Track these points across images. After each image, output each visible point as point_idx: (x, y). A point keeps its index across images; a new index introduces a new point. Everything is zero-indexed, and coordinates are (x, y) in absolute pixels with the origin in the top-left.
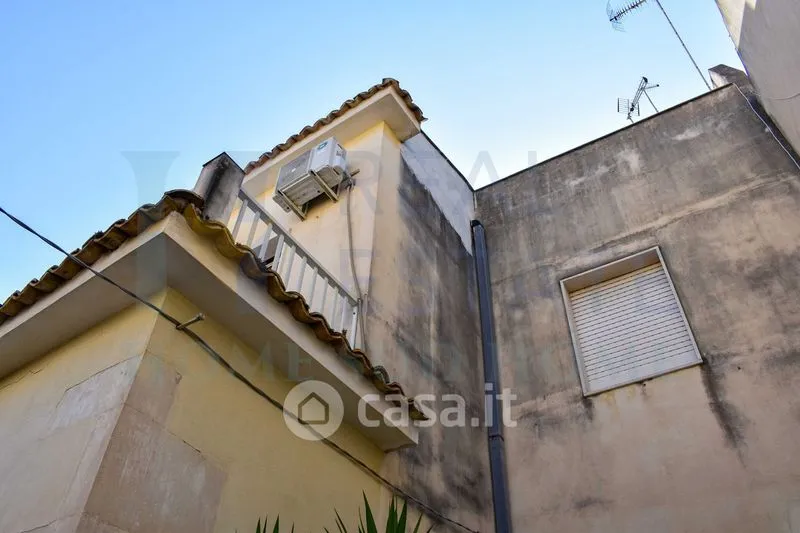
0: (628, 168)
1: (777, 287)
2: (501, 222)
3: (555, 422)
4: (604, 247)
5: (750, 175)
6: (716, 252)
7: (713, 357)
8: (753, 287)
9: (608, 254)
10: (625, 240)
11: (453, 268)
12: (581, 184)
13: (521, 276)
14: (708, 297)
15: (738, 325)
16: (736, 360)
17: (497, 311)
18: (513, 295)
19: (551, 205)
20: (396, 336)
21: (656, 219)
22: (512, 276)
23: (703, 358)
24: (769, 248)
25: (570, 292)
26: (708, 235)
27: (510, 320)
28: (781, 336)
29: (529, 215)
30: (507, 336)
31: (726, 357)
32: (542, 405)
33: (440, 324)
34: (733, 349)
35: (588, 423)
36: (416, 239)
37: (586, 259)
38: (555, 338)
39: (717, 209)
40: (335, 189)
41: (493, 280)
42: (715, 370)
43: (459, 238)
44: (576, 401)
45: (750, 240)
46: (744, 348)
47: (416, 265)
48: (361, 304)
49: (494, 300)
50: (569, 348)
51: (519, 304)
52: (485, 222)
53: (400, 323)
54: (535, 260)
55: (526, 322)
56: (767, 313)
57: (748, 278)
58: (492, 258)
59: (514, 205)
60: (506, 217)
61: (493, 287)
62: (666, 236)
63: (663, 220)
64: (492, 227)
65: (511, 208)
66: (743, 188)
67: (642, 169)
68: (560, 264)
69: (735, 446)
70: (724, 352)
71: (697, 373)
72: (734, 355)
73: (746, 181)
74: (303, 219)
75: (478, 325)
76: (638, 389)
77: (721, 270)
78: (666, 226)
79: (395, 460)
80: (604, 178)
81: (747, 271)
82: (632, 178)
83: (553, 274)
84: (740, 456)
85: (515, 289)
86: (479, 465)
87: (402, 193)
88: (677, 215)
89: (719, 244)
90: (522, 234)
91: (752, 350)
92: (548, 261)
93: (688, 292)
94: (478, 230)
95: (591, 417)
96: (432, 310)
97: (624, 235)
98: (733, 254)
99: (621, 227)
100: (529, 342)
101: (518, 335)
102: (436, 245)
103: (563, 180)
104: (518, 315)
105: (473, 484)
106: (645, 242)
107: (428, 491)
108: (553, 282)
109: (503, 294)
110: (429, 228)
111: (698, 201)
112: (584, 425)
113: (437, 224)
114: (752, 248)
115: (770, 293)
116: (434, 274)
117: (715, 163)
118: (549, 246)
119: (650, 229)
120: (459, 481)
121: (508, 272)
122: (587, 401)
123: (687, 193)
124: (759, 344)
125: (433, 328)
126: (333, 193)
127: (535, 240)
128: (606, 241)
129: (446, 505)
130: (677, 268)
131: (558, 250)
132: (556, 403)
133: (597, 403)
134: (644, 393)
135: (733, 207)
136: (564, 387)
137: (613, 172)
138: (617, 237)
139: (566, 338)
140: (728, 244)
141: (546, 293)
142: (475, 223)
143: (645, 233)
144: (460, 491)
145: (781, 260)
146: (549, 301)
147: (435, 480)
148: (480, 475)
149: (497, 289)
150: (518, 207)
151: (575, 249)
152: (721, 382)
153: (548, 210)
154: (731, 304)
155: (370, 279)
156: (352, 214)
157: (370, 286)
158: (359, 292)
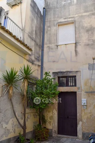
0: (74, 2)
1: (90, 33)
2: (49, 9)
3: (52, 49)
4: (66, 19)
5: (93, 10)
6: (83, 24)
7: (77, 43)
8: (86, 32)
9: (66, 20)
10: (69, 18)
11: (39, 19)
12: (65, 4)
13: (51, 21)
14: (79, 32)
15: (82, 38)
16: (80, 44)
17: (46, 27)
18: (49, 25)
19: (58, 7)
20: (28, 35)
21: (76, 15)
22: (49, 21)
23: (76, 42)
24: (91, 25)
25: (59, 26)
26: (83, 20)
27: (48, 30)
28: (88, 41)
29: (54, 8)
30: (47, 32)
31: (79, 43)
32: (50, 45)
33: (36, 31)
34: (80, 42)
35: (57, 50)
36: (33, 15)
37: (62, 20)
38: (54, 34)
39: (86, 15)
40: (18, 3)
41: (46, 21)
42: (77, 45)
43: (41, 12)
44: (56, 46)
45: (89, 23)
46: (82, 42)
47: (32, 20)
48: (23, 30)
49: (45, 25)
50: (56, 36)
51: (49, 27)
52: (46, 8)
53: (29, 33)
54: (54, 19)
55: (50, 30)
56: (87, 37)
57: (87, 30)
58: (46, 16)
59: (52, 5)
60: (50, 8)
61: (46, 22)
62: (76, 19)
63: (77, 15)
64: (47, 9)
65: (51, 6)
66: (91, 12)
67: (76, 3)
68: (58, 20)
69: (76, 56)
70: (79, 42)
71: (74, 45)
72: (80, 43)
73: (92, 11)
74: (12, 8)
75: (42, 30)
76: (65, 45)
77: (83, 28)
78: (77, 17)
79: (27, 56)
80: (69, 3)
81: (87, 29)
82: (74, 5)
83: (56, 22)
84: (76, 58)
85: (49, 23)
86: (40, 55)
87: (31, 5)
88: (79, 15)
89: (84, 22)
90: (52, 12)
91: (83, 42)
92: (56, 19)
93: (77, 30)
94: (44, 10)
95: (57, 49)
96: (34, 29)
97: (69, 17)
98: (86, 25)
99: (69, 15)
100: (50, 34)
101: (49, 32)
102: (36, 15)
103: (62, 2)
104: (49, 29)
105: (38, 58)
106: (73, 19)
107: (32, 60)
108: (56, 24)
109: (47, 24)
110: (35, 11)
111: (83, 13)
112: (56, 50)
113: (37, 10)
114: (89, 25)
115: (88, 34)
116: (35, 21)
117: (88, 5)
118: (57, 16)
119: (74, 17)
120: (36, 57)
121: (49, 20)
122: (57, 46)
123: (82, 11)
124: (84, 42)
125: (34, 32)
126: (18, 4)
127: (54, 14)
128: (66, 17)
129: (34, 61)
130: (76, 26)
131: (58, 17)
132: (53, 46)
133: (59, 47)
134: (66, 46)
135: (88, 16)
136: (54, 43)
137: (71, 2)
138: (68, 17)
139: (56, 35)
140: (85, 23)
141: (55, 26)
142: (44, 8)
143: (73, 17)
144: (36, 59)
145: (92, 28)
146: (55, 27)
147: (33, 58)
148: (40, 56)
149: (46, 23)
150: (52, 6)
151: (61, 18)
152: (77, 47)
153: (58, 8)
154: (82, 34)
155: (25, 25)
156: (22, 10)
157: (25, 27)
158: (23, 27)
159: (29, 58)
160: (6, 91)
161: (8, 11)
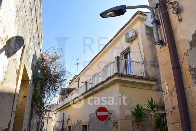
48: (144, 63)
74: (131, 43)
79: (154, 86)
155: (144, 58)
156: (139, 43)
157: (145, 59)
158: (143, 61)
159: (157, 88)
160: (136, 125)
161: (129, 47)
